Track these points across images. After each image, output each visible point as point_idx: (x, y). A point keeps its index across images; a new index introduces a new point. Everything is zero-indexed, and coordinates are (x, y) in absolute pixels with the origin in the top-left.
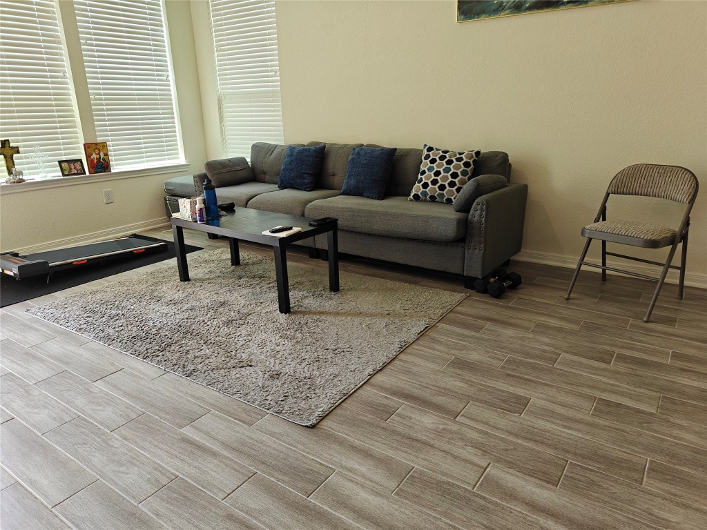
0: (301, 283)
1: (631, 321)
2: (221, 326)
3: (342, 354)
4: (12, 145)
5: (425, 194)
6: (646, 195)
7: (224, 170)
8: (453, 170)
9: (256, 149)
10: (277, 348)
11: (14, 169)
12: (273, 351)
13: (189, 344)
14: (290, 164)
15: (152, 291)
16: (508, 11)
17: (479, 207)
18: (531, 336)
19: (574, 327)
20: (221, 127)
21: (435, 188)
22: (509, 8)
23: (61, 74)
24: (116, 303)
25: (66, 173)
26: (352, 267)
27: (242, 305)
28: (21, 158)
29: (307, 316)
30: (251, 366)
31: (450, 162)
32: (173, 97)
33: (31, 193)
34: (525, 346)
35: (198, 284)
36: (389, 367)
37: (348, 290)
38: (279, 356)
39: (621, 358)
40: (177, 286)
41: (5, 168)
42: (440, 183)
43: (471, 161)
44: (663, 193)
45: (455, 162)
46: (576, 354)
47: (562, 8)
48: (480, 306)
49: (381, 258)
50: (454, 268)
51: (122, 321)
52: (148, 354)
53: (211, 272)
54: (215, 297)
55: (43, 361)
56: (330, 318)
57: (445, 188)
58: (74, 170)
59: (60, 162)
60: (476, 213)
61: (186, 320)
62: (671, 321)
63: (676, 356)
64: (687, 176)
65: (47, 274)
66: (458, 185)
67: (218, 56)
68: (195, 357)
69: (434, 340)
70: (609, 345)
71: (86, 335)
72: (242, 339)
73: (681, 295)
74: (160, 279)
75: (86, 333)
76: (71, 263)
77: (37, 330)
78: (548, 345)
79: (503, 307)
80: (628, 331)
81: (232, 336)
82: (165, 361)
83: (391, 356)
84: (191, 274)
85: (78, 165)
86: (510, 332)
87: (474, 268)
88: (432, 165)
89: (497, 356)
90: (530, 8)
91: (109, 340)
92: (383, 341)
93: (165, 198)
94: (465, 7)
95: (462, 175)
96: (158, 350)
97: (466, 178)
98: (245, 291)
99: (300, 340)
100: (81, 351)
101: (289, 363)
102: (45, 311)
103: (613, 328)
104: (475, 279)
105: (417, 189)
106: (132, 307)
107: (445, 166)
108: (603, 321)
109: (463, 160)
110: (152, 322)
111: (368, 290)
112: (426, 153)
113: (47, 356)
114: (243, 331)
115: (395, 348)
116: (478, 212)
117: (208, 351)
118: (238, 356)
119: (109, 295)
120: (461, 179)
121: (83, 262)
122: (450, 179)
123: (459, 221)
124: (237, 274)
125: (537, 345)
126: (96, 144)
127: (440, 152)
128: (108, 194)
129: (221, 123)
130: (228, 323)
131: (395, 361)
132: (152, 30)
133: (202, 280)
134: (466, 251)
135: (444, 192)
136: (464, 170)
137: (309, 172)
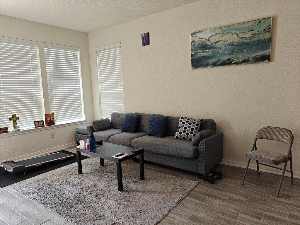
0: (129, 175)
1: (270, 197)
2: (93, 197)
3: (144, 213)
4: (16, 116)
5: (180, 136)
6: (272, 140)
7: (100, 124)
8: (191, 127)
9: (114, 115)
10: (116, 209)
11: (16, 126)
12: (114, 211)
13: (79, 207)
14: (126, 122)
15: (66, 180)
16: (211, 66)
17: (202, 144)
18: (226, 204)
19: (245, 199)
20: (100, 106)
21: (184, 134)
22: (211, 65)
23: (39, 88)
24: (51, 185)
25: (37, 126)
26: (151, 167)
27: (103, 187)
28: (20, 121)
29: (130, 193)
30: (104, 219)
31: (190, 124)
32: (81, 95)
33: (22, 135)
34: (223, 209)
35: (86, 176)
36: (163, 220)
37: (149, 179)
38: (116, 214)
39: (266, 217)
40: (77, 177)
41: (13, 125)
42: (187, 132)
43: (199, 124)
44: (279, 139)
45: (192, 124)
46: (246, 214)
47: (232, 65)
48: (204, 188)
49: (163, 164)
50: (193, 170)
51: (53, 194)
52: (61, 212)
53: (91, 169)
54: (92, 182)
55: (17, 215)
56: (140, 194)
57: (189, 134)
58: (40, 125)
59: (35, 122)
60: (201, 147)
61: (79, 194)
62: (288, 197)
63: (291, 216)
64: (288, 133)
65: (24, 171)
66: (194, 133)
67: (100, 79)
68: (81, 214)
69: (184, 206)
70: (260, 209)
71: (36, 202)
72: (101, 204)
73: (293, 183)
74: (70, 173)
75: (37, 200)
76: (35, 166)
77: (17, 199)
78: (233, 209)
79: (214, 188)
80: (269, 202)
81: (98, 203)
82: (68, 216)
83: (164, 214)
84: (83, 170)
85: (42, 123)
86: (217, 202)
87: (202, 170)
88: (183, 125)
89: (211, 215)
90: (220, 65)
91: (45, 204)
92: (161, 206)
93: (76, 135)
94: (194, 64)
95: (195, 129)
96: (66, 210)
97: (197, 130)
98: (105, 179)
99: (126, 205)
100: (33, 210)
101: (121, 217)
102: (21, 189)
103: (262, 200)
104: (202, 175)
105: (177, 134)
106: (57, 187)
107: (188, 125)
108: (258, 196)
109: (195, 123)
110: (65, 195)
111: (156, 179)
112: (180, 119)
113: (19, 212)
114: (102, 200)
115: (167, 210)
116: (202, 146)
117: (86, 210)
118: (99, 214)
119: (48, 181)
120: (195, 131)
121: (40, 165)
122: (191, 131)
123: (194, 150)
124: (102, 170)
125: (228, 209)
126: (50, 114)
127: (186, 119)
128: (52, 134)
129: (100, 104)
130: (96, 196)
131: (167, 217)
132: (75, 70)
133: (87, 174)
134: (198, 163)
135: (189, 136)
136: (196, 127)
137: (134, 125)
